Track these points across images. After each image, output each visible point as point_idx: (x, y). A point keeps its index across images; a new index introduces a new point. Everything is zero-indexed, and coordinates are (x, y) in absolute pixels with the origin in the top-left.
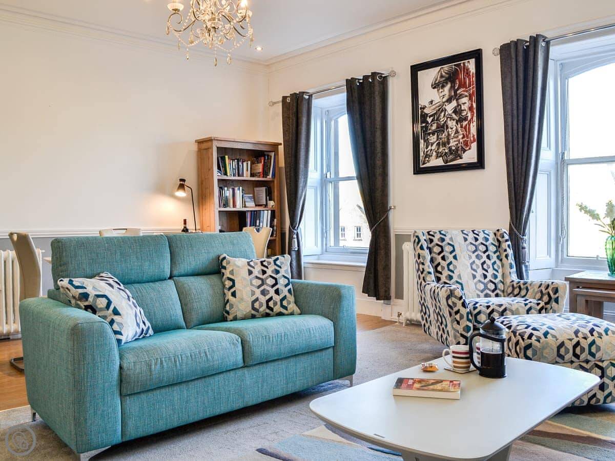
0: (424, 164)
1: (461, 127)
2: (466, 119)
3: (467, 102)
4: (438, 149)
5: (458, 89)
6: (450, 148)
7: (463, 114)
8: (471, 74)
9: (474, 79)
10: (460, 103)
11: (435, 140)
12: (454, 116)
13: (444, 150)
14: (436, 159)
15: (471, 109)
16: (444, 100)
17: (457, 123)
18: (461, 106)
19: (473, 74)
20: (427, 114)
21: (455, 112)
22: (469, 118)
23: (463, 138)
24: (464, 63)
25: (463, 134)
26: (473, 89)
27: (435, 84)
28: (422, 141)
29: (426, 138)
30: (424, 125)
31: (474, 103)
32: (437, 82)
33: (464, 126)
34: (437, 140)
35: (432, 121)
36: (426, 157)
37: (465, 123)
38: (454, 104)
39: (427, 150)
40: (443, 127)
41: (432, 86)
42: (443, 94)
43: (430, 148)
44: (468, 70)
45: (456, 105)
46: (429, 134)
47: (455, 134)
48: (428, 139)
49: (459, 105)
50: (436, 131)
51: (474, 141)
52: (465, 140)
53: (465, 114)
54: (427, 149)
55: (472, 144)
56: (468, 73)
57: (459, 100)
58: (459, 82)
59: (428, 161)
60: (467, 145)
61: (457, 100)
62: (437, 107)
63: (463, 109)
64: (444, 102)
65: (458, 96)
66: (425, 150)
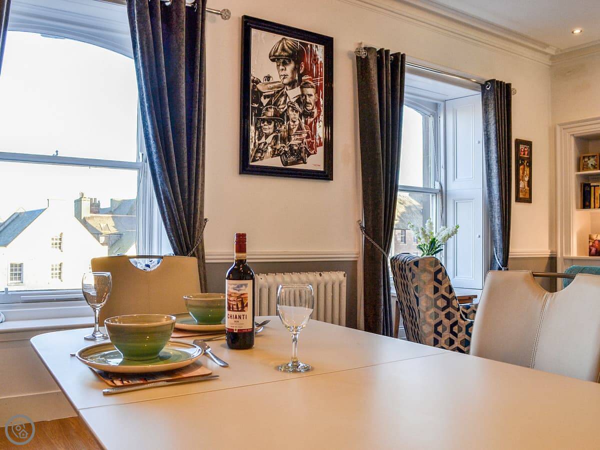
0: (254, 160)
1: (306, 123)
2: (311, 115)
3: (313, 94)
4: (275, 145)
5: (304, 74)
6: (291, 146)
7: (308, 108)
8: (319, 62)
9: (323, 70)
10: (305, 93)
11: (271, 131)
12: (297, 106)
13: (284, 147)
14: (272, 157)
15: (317, 104)
16: (286, 81)
17: (300, 116)
18: (306, 96)
19: (321, 62)
20: (262, 93)
22: (315, 115)
23: (307, 138)
24: (311, 45)
25: (308, 133)
26: (321, 81)
27: (273, 56)
28: (252, 128)
30: (256, 106)
31: (321, 99)
32: (277, 54)
33: (309, 122)
34: (274, 132)
35: (268, 104)
36: (257, 152)
37: (310, 120)
40: (282, 115)
41: (270, 57)
44: (315, 56)
47: (298, 129)
49: (303, 95)
51: (321, 145)
52: (310, 141)
53: (311, 108)
54: (259, 140)
55: (318, 148)
56: (315, 60)
57: (304, 89)
58: (305, 66)
59: (260, 158)
60: (311, 147)
61: (302, 88)
62: (275, 87)
63: (308, 101)
64: (285, 84)
65: (303, 83)
66: (257, 141)
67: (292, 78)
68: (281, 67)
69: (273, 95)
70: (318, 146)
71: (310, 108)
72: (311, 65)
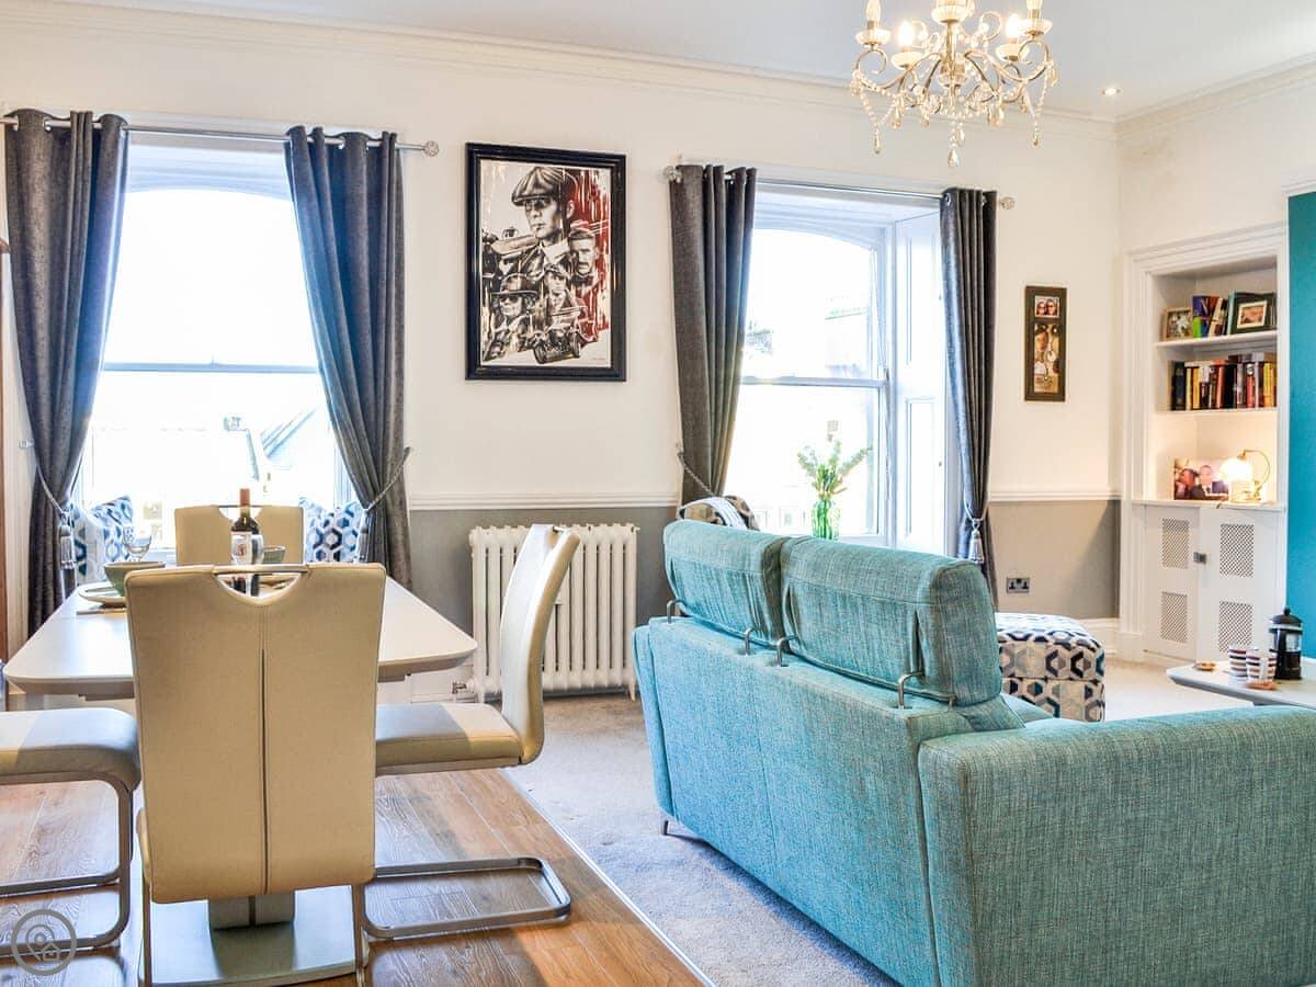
0: (489, 358)
1: (578, 294)
2: (588, 281)
4: (523, 333)
5: (572, 219)
6: (552, 334)
7: (582, 271)
8: (601, 197)
9: (608, 208)
10: (576, 248)
11: (518, 312)
12: (561, 269)
13: (539, 335)
14: (520, 351)
15: (599, 263)
16: (542, 233)
17: (568, 285)
18: (578, 254)
19: (605, 198)
20: (499, 256)
21: (565, 262)
22: (595, 281)
23: (579, 318)
24: (587, 173)
25: (582, 311)
26: (605, 226)
27: (520, 196)
28: (485, 310)
29: (496, 306)
30: (491, 276)
32: (526, 193)
33: (583, 294)
34: (522, 312)
35: (511, 272)
36: (493, 345)
37: (585, 290)
38: (562, 246)
39: (498, 330)
42: (538, 221)
43: (504, 326)
44: (594, 187)
45: (567, 249)
46: (503, 298)
47: (565, 306)
48: (499, 307)
49: (572, 251)
50: (520, 295)
51: (605, 326)
52: (586, 323)
53: (587, 271)
55: (600, 333)
56: (595, 194)
57: (575, 242)
58: (576, 206)
59: (499, 353)
60: (589, 332)
61: (570, 240)
62: (523, 245)
63: (581, 260)
64: (540, 239)
65: (572, 232)
66: (493, 328)
67: (553, 227)
68: (533, 213)
69: (520, 257)
70: (600, 329)
71: (585, 269)
72: (587, 203)
